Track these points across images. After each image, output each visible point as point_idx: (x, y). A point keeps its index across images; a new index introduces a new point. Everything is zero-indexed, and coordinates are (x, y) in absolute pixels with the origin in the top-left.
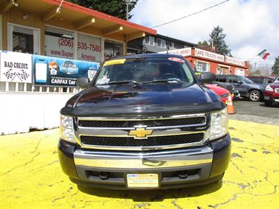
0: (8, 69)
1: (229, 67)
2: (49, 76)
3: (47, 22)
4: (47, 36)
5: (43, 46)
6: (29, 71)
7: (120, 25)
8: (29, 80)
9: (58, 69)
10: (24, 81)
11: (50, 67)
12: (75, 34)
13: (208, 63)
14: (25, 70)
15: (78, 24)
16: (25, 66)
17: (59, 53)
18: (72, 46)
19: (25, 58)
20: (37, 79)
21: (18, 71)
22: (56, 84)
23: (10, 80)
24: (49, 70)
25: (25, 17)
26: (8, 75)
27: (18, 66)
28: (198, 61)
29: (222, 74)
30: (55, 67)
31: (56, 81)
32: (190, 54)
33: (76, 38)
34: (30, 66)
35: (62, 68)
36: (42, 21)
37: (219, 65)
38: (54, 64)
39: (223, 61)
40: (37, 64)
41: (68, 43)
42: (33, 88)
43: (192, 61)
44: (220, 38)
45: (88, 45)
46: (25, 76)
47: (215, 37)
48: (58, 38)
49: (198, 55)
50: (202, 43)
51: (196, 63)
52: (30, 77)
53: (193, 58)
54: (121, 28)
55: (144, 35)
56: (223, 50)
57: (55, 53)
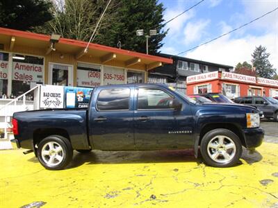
0: (46, 98)
1: (262, 88)
2: (77, 103)
3: (79, 60)
4: (79, 71)
5: (75, 78)
6: (61, 99)
7: (138, 58)
8: (61, 106)
9: (84, 97)
10: (57, 107)
11: (78, 95)
12: (102, 68)
13: (237, 85)
14: (58, 98)
15: (104, 59)
16: (58, 95)
17: (88, 83)
18: (99, 77)
19: (59, 89)
20: (67, 105)
21: (54, 99)
22: (82, 108)
23: (47, 106)
24: (77, 98)
25: (62, 57)
26: (46, 103)
27: (53, 95)
28: (226, 83)
29: (254, 95)
30: (82, 95)
31: (82, 106)
32: (217, 77)
33: (102, 71)
34: (62, 96)
35: (87, 96)
36: (75, 58)
37: (250, 86)
38: (81, 93)
39: (255, 82)
40: (68, 94)
41: (96, 75)
43: (219, 84)
44: (263, 58)
45: (113, 76)
46: (58, 103)
47: (257, 57)
48: (87, 71)
49: (226, 78)
50: (242, 63)
51: (224, 85)
52: (62, 104)
53: (221, 80)
54: (139, 61)
55: (161, 64)
56: (267, 70)
57: (86, 83)
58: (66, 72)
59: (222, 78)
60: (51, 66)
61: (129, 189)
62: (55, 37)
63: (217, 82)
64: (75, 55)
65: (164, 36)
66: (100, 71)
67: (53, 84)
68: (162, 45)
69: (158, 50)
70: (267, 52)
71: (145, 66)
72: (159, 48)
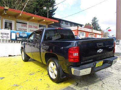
0: (2, 35)
1: (94, 34)
2: (16, 38)
3: (17, 19)
4: (17, 23)
5: (16, 27)
6: (9, 36)
7: (44, 19)
8: (9, 39)
9: (19, 35)
10: (7, 39)
11: (17, 34)
12: (28, 22)
13: (84, 32)
14: (8, 35)
15: (29, 19)
16: (8, 34)
17: (22, 29)
18: (26, 27)
19: (8, 31)
20: (12, 38)
21: (6, 36)
22: (19, 40)
23: (2, 39)
24: (16, 35)
25: (9, 17)
26: (2, 37)
27: (5, 34)
29: (91, 37)
30: (19, 34)
31: (19, 39)
32: (76, 29)
34: (10, 34)
35: (21, 35)
37: (90, 33)
38: (18, 33)
39: (91, 32)
40: (12, 34)
42: (11, 41)
43: (77, 32)
44: (96, 22)
45: (32, 26)
46: (8, 37)
47: (94, 21)
48: (21, 24)
49: (80, 29)
50: (87, 24)
51: (79, 32)
52: (9, 38)
53: (78, 30)
55: (53, 23)
56: (97, 27)
57: (20, 29)
58: (11, 24)
59: (79, 29)
60: (4, 21)
61: (39, 72)
62: (6, 8)
64: (15, 16)
65: (56, 10)
66: (27, 24)
67: (5, 29)
68: (54, 14)
69: (53, 16)
70: (97, 19)
71: (47, 23)
72: (53, 15)
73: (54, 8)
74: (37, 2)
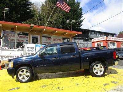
0: (28, 49)
4: (42, 38)
5: (41, 41)
6: (34, 49)
10: (33, 52)
11: (41, 48)
13: (115, 42)
15: (53, 33)
17: (46, 43)
18: (51, 40)
19: (33, 45)
21: (31, 49)
23: (28, 52)
25: (36, 33)
26: (28, 51)
27: (31, 48)
28: (110, 42)
32: (105, 39)
33: (52, 37)
36: (41, 33)
40: (37, 47)
41: (49, 39)
43: (106, 42)
45: (56, 39)
46: (33, 51)
48: (46, 38)
49: (110, 39)
51: (109, 42)
52: (34, 51)
53: (107, 40)
54: (67, 33)
55: (76, 35)
57: (45, 43)
58: (37, 39)
59: (108, 39)
60: (32, 36)
62: (32, 25)
63: (106, 41)
66: (51, 37)
73: (81, 20)
74: (64, 16)
